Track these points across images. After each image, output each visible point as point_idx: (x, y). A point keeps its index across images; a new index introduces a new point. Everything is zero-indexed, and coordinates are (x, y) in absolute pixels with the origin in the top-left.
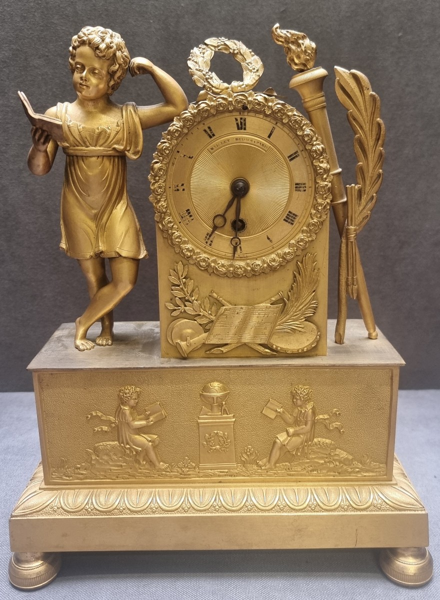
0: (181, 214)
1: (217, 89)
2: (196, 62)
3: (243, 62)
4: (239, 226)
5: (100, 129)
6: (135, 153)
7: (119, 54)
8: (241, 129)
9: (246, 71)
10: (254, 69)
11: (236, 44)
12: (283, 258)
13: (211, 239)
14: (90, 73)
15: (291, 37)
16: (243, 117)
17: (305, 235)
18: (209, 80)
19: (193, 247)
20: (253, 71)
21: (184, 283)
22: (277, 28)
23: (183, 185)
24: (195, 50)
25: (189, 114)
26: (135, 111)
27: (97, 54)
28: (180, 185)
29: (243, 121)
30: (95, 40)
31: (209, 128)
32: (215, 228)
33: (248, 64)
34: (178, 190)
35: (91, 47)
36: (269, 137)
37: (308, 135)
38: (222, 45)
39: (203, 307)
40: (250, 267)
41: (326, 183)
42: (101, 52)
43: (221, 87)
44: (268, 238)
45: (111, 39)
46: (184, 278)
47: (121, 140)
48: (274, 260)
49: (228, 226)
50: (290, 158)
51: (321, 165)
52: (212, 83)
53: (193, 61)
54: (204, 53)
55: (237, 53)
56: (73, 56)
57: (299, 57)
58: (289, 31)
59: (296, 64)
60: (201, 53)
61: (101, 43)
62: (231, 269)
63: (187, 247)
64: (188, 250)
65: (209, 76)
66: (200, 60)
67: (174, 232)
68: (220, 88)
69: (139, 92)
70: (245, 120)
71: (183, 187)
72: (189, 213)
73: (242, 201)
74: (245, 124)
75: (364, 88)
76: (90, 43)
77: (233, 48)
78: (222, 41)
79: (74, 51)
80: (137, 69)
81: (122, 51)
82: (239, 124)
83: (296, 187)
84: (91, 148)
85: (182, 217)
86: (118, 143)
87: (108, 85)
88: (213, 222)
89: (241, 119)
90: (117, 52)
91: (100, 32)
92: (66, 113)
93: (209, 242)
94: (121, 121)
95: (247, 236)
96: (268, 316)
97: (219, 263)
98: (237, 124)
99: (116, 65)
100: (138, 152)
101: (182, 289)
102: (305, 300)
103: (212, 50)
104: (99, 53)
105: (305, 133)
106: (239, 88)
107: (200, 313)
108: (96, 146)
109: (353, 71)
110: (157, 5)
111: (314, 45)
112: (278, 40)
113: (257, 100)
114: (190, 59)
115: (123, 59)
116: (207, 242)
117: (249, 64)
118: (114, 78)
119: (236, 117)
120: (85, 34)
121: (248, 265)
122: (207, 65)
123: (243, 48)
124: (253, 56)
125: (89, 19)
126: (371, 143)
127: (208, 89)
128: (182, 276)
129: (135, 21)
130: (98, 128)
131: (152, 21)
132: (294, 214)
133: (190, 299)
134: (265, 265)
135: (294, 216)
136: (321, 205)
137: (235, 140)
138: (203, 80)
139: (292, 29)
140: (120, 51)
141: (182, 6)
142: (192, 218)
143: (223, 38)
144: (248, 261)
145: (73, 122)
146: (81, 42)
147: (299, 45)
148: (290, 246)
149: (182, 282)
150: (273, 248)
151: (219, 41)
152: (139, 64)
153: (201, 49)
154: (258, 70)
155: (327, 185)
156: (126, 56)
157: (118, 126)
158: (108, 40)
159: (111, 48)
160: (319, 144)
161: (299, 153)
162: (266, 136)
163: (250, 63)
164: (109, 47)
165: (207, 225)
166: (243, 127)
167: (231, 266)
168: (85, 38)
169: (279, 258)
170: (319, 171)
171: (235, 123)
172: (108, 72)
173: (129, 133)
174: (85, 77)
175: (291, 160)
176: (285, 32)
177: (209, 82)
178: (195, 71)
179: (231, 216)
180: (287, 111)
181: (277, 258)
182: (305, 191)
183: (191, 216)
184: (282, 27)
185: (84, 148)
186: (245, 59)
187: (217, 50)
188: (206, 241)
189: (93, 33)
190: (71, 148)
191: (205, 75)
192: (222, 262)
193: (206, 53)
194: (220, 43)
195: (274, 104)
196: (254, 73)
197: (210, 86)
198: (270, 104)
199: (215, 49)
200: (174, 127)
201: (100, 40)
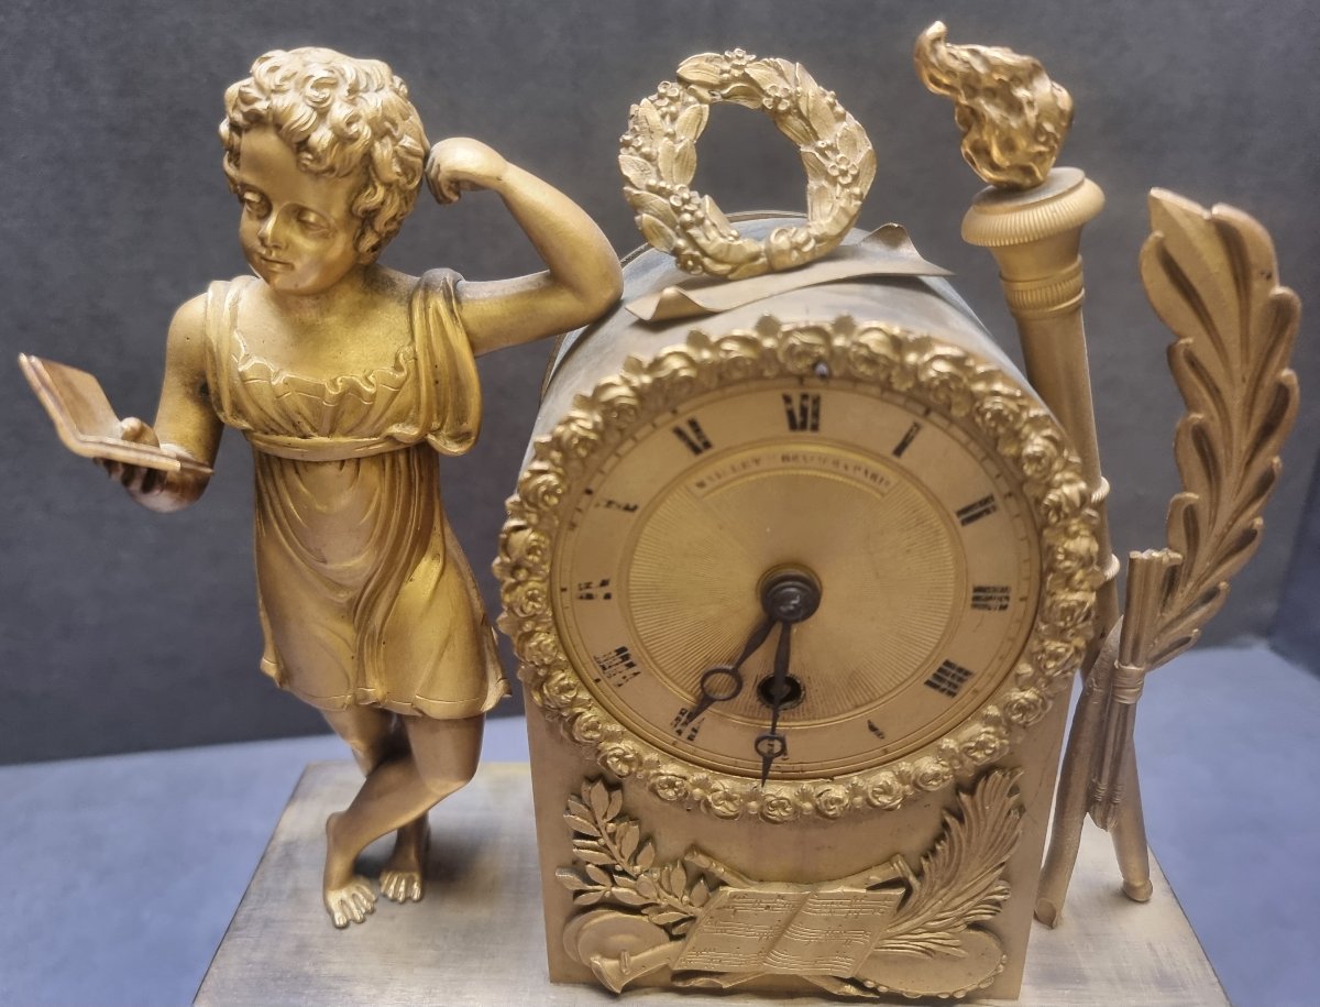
0: (602, 660)
1: (721, 262)
2: (648, 157)
3: (808, 142)
4: (782, 692)
5: (339, 384)
6: (459, 437)
7: (383, 151)
8: (803, 426)
9: (816, 175)
10: (844, 173)
11: (782, 74)
12: (915, 785)
13: (694, 723)
14: (287, 222)
15: (989, 76)
16: (812, 392)
17: (991, 729)
18: (693, 231)
19: (638, 747)
20: (840, 179)
21: (612, 836)
22: (937, 39)
23: (604, 583)
24: (646, 109)
25: (624, 391)
26: (452, 311)
27: (305, 165)
28: (596, 582)
29: (809, 404)
30: (294, 118)
31: (693, 424)
32: (705, 701)
33: (822, 152)
34: (590, 597)
35: (280, 136)
36: (899, 451)
37: (1035, 459)
38: (735, 79)
39: (666, 886)
40: (811, 801)
41: (1078, 596)
42: (318, 159)
43: (732, 256)
44: (872, 728)
45: (352, 102)
46: (611, 821)
47: (410, 409)
48: (887, 790)
49: (749, 693)
50: (964, 516)
51: (1071, 545)
52: (702, 241)
53: (638, 149)
54: (674, 118)
55: (788, 112)
56: (235, 155)
57: (1008, 146)
58: (982, 49)
59: (994, 167)
60: (663, 117)
61: (314, 128)
62: (753, 804)
63: (618, 751)
64: (622, 758)
65: (692, 213)
66: (660, 147)
67: (579, 710)
68: (730, 259)
70: (817, 401)
71: (605, 590)
72: (626, 657)
73: (795, 630)
74: (816, 414)
75: (1255, 273)
76: (278, 127)
77: (771, 93)
78: (736, 67)
79: (236, 137)
80: (450, 189)
81: (393, 137)
82: (797, 412)
83: (975, 598)
84: (317, 439)
85: (604, 668)
86: (400, 418)
87: (356, 248)
88: (702, 687)
89: (805, 397)
90: (377, 145)
91: (311, 82)
92: (233, 326)
93: (687, 731)
94: (408, 350)
95: (805, 720)
96: (856, 917)
97: (717, 790)
98: (791, 414)
99: (375, 188)
100: (468, 434)
101: (605, 846)
102: (975, 884)
103: (701, 100)
104: (311, 161)
105: (1030, 450)
106: (795, 254)
107: (658, 901)
108: (331, 433)
109: (1221, 211)
111: (1064, 98)
112: (937, 83)
113: (867, 347)
114: (627, 145)
115: (402, 162)
116: (679, 732)
117: (829, 153)
118: (373, 227)
119: (789, 392)
120: (260, 87)
121: (805, 796)
122: (684, 169)
123: (810, 91)
124: (841, 118)
126: (1243, 442)
127: (690, 263)
128: (605, 816)
130: (334, 383)
132: (960, 670)
133: (629, 869)
134: (859, 799)
135: (961, 675)
136: (1055, 656)
137: (779, 458)
138: (673, 228)
139: (988, 44)
140: (387, 140)
142: (634, 670)
143: (738, 51)
144: (806, 785)
145: (255, 360)
146: (252, 118)
147: (1015, 107)
148: (943, 754)
149: (603, 831)
150: (886, 752)
151: (727, 66)
152: (456, 172)
153: (667, 101)
154: (856, 178)
155: (1082, 604)
156: (409, 152)
157: (398, 368)
158: (340, 112)
159: (353, 139)
160: (1070, 482)
161: (998, 500)
162: (888, 450)
163: (830, 147)
164: (342, 139)
165: (682, 688)
166: (810, 421)
167: (754, 796)
168: (261, 106)
169: (904, 784)
170: (1062, 566)
171: (781, 408)
172: (350, 212)
173: (437, 382)
174: (274, 237)
175: (965, 522)
176: (966, 55)
177: (692, 240)
178: (645, 193)
179: (758, 666)
180: (969, 379)
181: (897, 786)
182: (1004, 608)
183: (631, 665)
184: (952, 37)
185: (296, 440)
186: (815, 134)
187: (718, 98)
188: (678, 727)
189: (287, 85)
190: (258, 434)
191: (677, 211)
192: (725, 784)
193: (680, 118)
194: (729, 72)
195: (927, 357)
196: (845, 186)
197: (697, 253)
198: (912, 358)
199: (713, 95)
200: (574, 427)
201: (311, 116)
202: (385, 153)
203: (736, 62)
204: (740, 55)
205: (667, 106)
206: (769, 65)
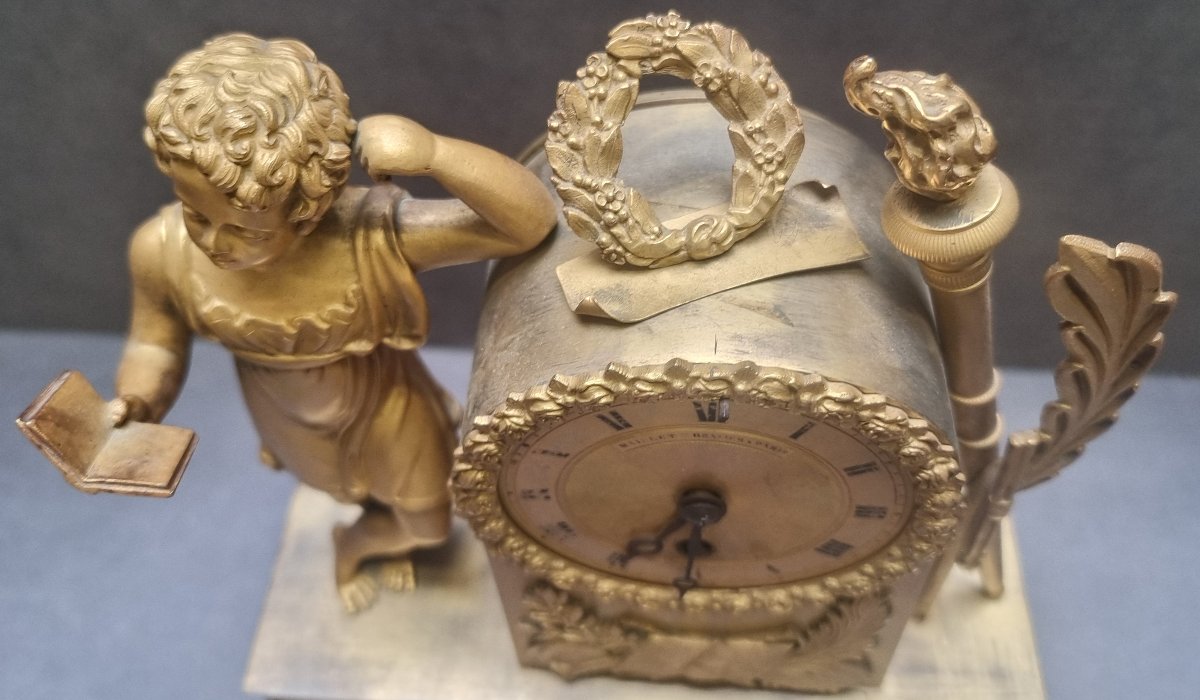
1: (642, 258)
2: (575, 148)
4: (697, 549)
5: (297, 324)
8: (712, 420)
9: (743, 155)
10: (770, 161)
11: (717, 44)
12: (804, 602)
17: (866, 579)
18: (617, 229)
20: (765, 166)
23: (544, 491)
24: (574, 85)
26: (393, 249)
27: (238, 209)
29: (716, 408)
30: (219, 172)
31: (613, 414)
32: (633, 552)
33: (750, 135)
35: (207, 179)
36: (794, 437)
38: (667, 51)
42: (248, 205)
43: (653, 254)
44: (770, 568)
47: (364, 329)
48: (780, 603)
49: (669, 548)
52: (626, 239)
53: (565, 137)
54: (602, 100)
55: (719, 90)
60: (591, 99)
61: (240, 181)
65: (616, 213)
66: (587, 136)
68: (651, 256)
71: (545, 494)
76: (205, 174)
77: (704, 71)
78: (668, 38)
82: (706, 412)
83: (858, 511)
84: (283, 357)
86: (356, 336)
88: (630, 546)
94: (355, 287)
98: (700, 414)
99: (307, 204)
103: (630, 74)
104: (243, 207)
109: (1124, 249)
113: (766, 393)
114: (554, 132)
115: (330, 171)
117: (757, 137)
122: (610, 160)
124: (771, 97)
127: (614, 255)
130: (291, 323)
132: (844, 544)
135: (844, 547)
137: (691, 434)
138: (598, 223)
143: (672, 20)
145: (216, 301)
148: (826, 587)
151: (658, 37)
153: (596, 80)
156: (337, 163)
157: (349, 304)
159: (280, 186)
161: (880, 466)
162: (784, 434)
163: (758, 130)
166: (717, 418)
169: (794, 600)
174: (217, 247)
175: (851, 473)
177: (615, 237)
178: (572, 187)
180: (857, 410)
181: (788, 600)
182: (881, 517)
185: (264, 356)
186: (745, 116)
187: (649, 70)
191: (604, 210)
192: (651, 592)
193: (608, 99)
194: (660, 44)
195: (819, 397)
196: (768, 174)
197: (620, 249)
198: (805, 397)
199: (644, 66)
200: (508, 422)
201: (235, 173)
202: (313, 177)
203: (668, 33)
204: (674, 24)
205: (596, 86)
206: (703, 33)
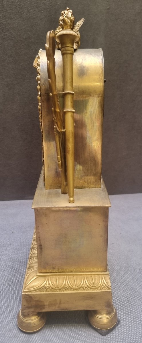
69: (36, 49)
110: (45, 3)
125: (10, 9)
129: (34, 11)
131: (42, 12)
141: (58, 4)
